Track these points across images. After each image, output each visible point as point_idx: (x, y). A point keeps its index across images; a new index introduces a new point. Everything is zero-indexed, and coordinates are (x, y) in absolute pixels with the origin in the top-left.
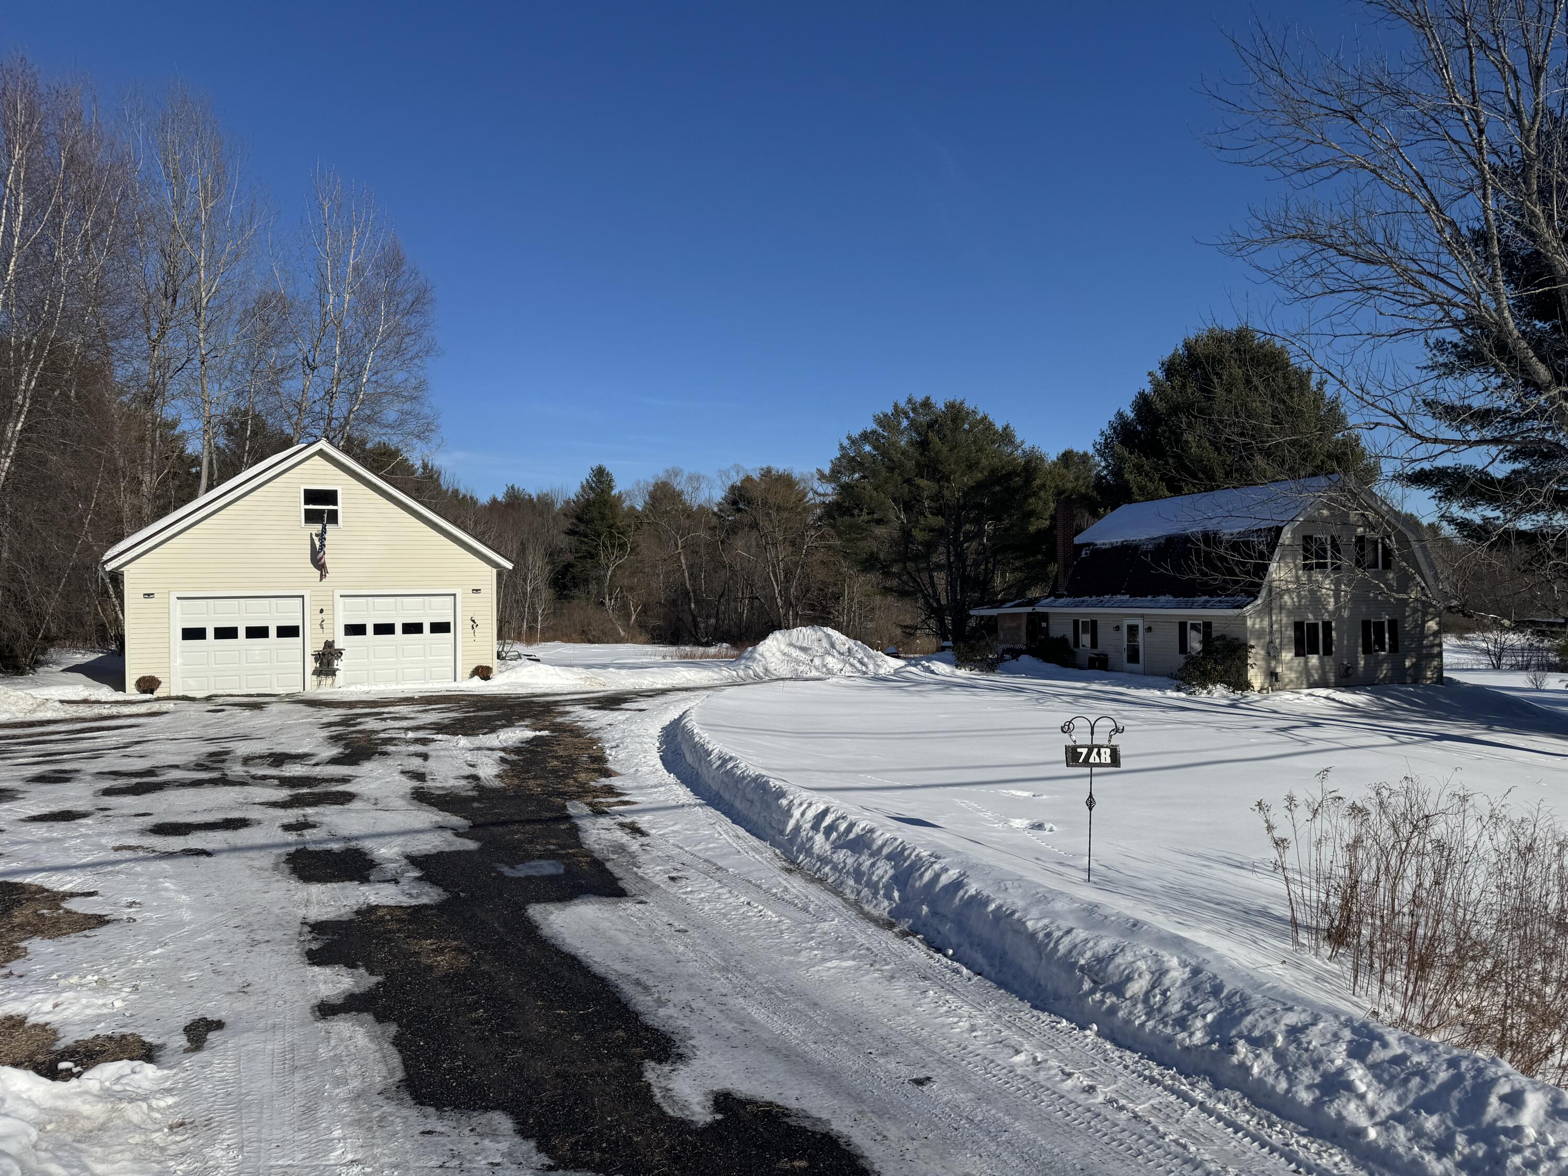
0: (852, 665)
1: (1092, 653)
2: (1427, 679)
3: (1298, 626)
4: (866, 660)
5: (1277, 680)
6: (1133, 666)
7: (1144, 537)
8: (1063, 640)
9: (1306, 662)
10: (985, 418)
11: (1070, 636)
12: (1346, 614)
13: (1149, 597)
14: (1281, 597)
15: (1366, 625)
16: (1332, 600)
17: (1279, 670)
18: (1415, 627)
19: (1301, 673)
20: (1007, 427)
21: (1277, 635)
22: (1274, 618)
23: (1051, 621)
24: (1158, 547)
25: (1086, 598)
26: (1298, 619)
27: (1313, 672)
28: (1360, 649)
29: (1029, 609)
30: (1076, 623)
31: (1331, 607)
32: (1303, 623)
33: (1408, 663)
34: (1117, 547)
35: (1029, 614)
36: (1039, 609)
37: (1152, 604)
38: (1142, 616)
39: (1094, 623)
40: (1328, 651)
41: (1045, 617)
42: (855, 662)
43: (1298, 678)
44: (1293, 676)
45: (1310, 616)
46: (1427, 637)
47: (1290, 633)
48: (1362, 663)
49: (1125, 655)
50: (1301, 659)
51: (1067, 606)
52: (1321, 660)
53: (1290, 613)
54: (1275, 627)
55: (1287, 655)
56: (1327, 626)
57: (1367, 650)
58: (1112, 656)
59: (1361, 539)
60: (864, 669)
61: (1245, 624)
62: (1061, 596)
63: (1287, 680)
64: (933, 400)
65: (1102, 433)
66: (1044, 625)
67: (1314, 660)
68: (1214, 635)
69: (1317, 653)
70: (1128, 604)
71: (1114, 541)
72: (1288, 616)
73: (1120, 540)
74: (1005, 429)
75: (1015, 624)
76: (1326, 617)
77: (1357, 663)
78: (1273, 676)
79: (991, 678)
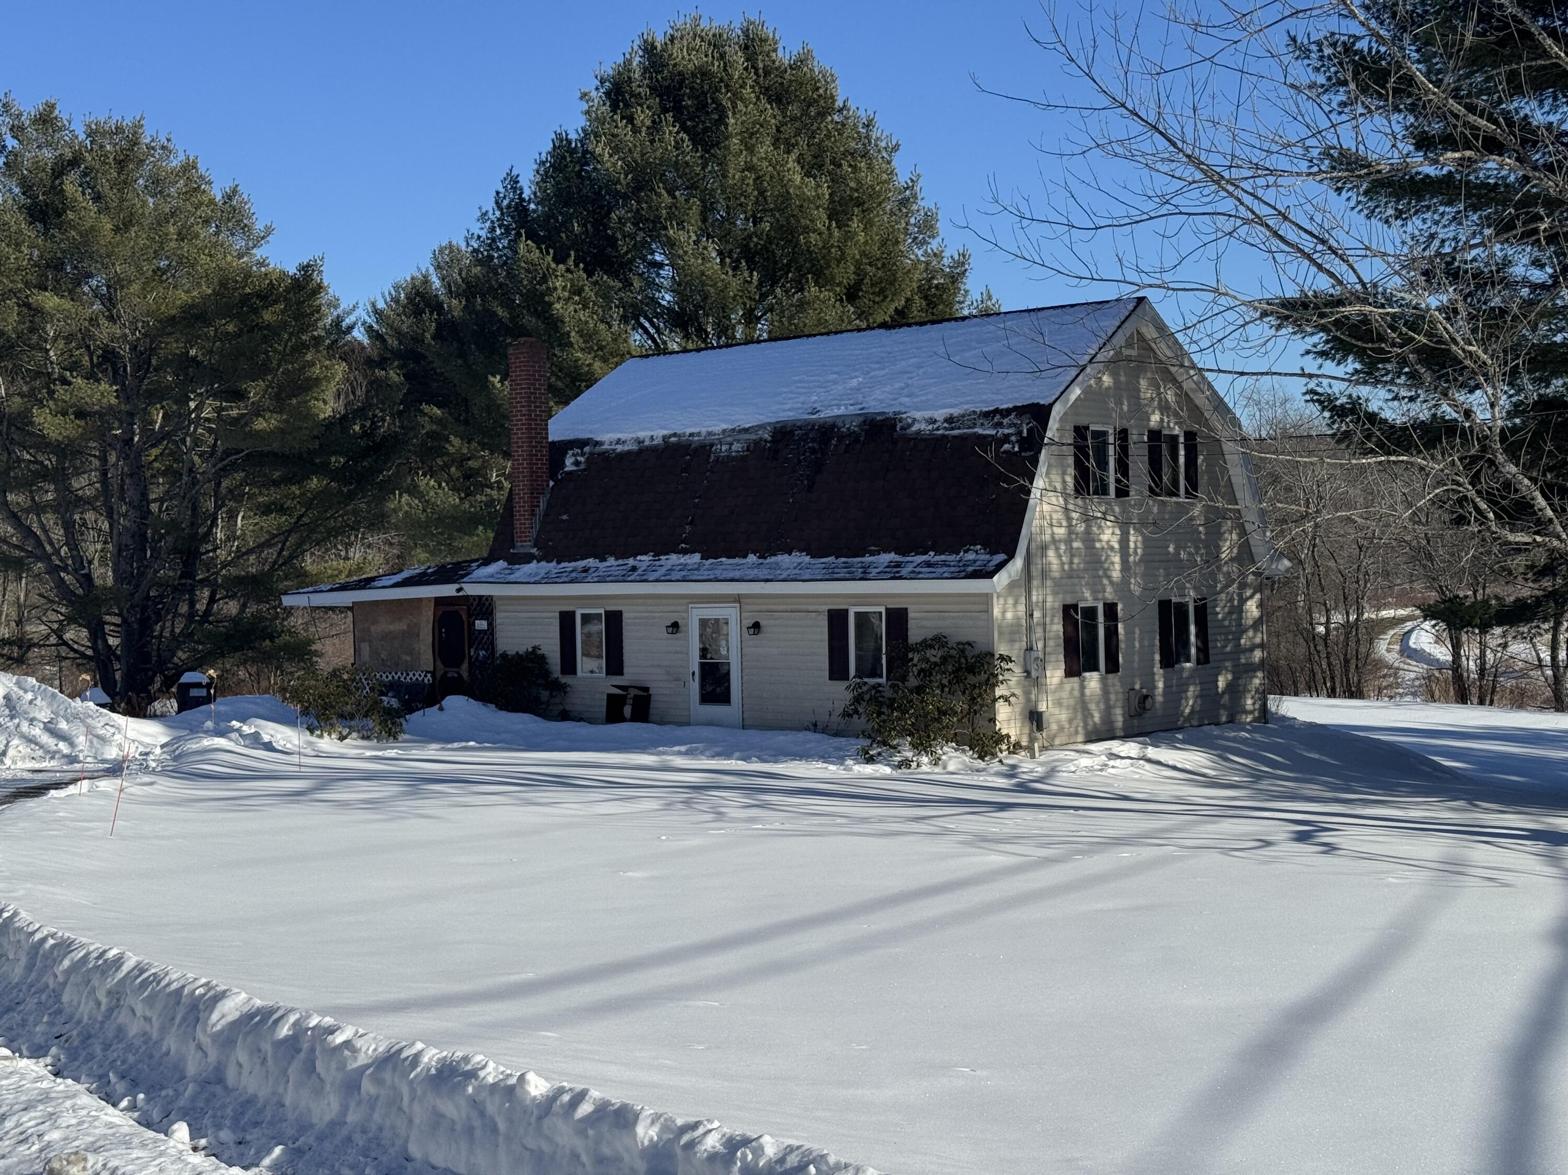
0: (30, 740)
1: (608, 685)
2: (1247, 712)
3: (1068, 611)
4: (63, 725)
5: (1040, 728)
6: (715, 710)
7: (718, 427)
8: (535, 658)
9: (1082, 687)
10: (189, 167)
11: (551, 648)
12: (1136, 589)
13: (752, 558)
14: (1044, 555)
15: (1164, 606)
16: (1117, 559)
17: (1042, 707)
18: (1230, 613)
19: (1075, 710)
20: (235, 191)
21: (1039, 633)
22: (1034, 598)
23: (500, 617)
24: (755, 448)
25: (591, 562)
26: (1069, 601)
27: (1092, 707)
28: (1157, 657)
29: (448, 590)
30: (567, 620)
31: (1116, 574)
32: (1075, 607)
33: (1221, 683)
34: (653, 449)
35: (440, 602)
36: (471, 590)
37: (763, 573)
38: (737, 599)
39: (614, 620)
40: (1113, 666)
41: (484, 607)
42: (37, 731)
43: (1070, 721)
44: (1064, 716)
45: (1087, 594)
46: (1245, 631)
47: (1057, 628)
48: (1161, 685)
49: (695, 686)
50: (1075, 680)
51: (548, 580)
52: (1103, 680)
53: (1058, 585)
54: (1037, 614)
55: (1055, 675)
56: (1110, 609)
57: (1169, 660)
58: (660, 689)
59: (1155, 435)
60: (63, 747)
61: (988, 611)
62: (527, 559)
63: (1054, 727)
64: (62, 113)
65: (484, 216)
66: (481, 625)
67: (1093, 680)
68: (915, 635)
69: (1095, 668)
70: (705, 574)
71: (641, 434)
72: (1055, 594)
73: (659, 433)
74: (229, 197)
75: (401, 626)
76: (1109, 594)
77: (1154, 687)
78: (1035, 719)
79: (392, 753)
